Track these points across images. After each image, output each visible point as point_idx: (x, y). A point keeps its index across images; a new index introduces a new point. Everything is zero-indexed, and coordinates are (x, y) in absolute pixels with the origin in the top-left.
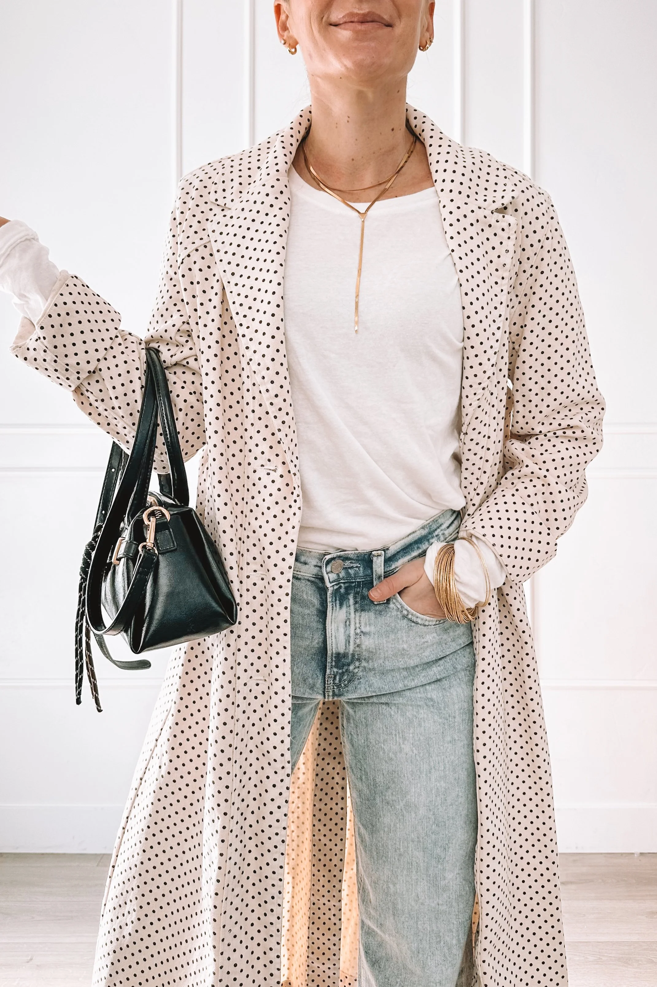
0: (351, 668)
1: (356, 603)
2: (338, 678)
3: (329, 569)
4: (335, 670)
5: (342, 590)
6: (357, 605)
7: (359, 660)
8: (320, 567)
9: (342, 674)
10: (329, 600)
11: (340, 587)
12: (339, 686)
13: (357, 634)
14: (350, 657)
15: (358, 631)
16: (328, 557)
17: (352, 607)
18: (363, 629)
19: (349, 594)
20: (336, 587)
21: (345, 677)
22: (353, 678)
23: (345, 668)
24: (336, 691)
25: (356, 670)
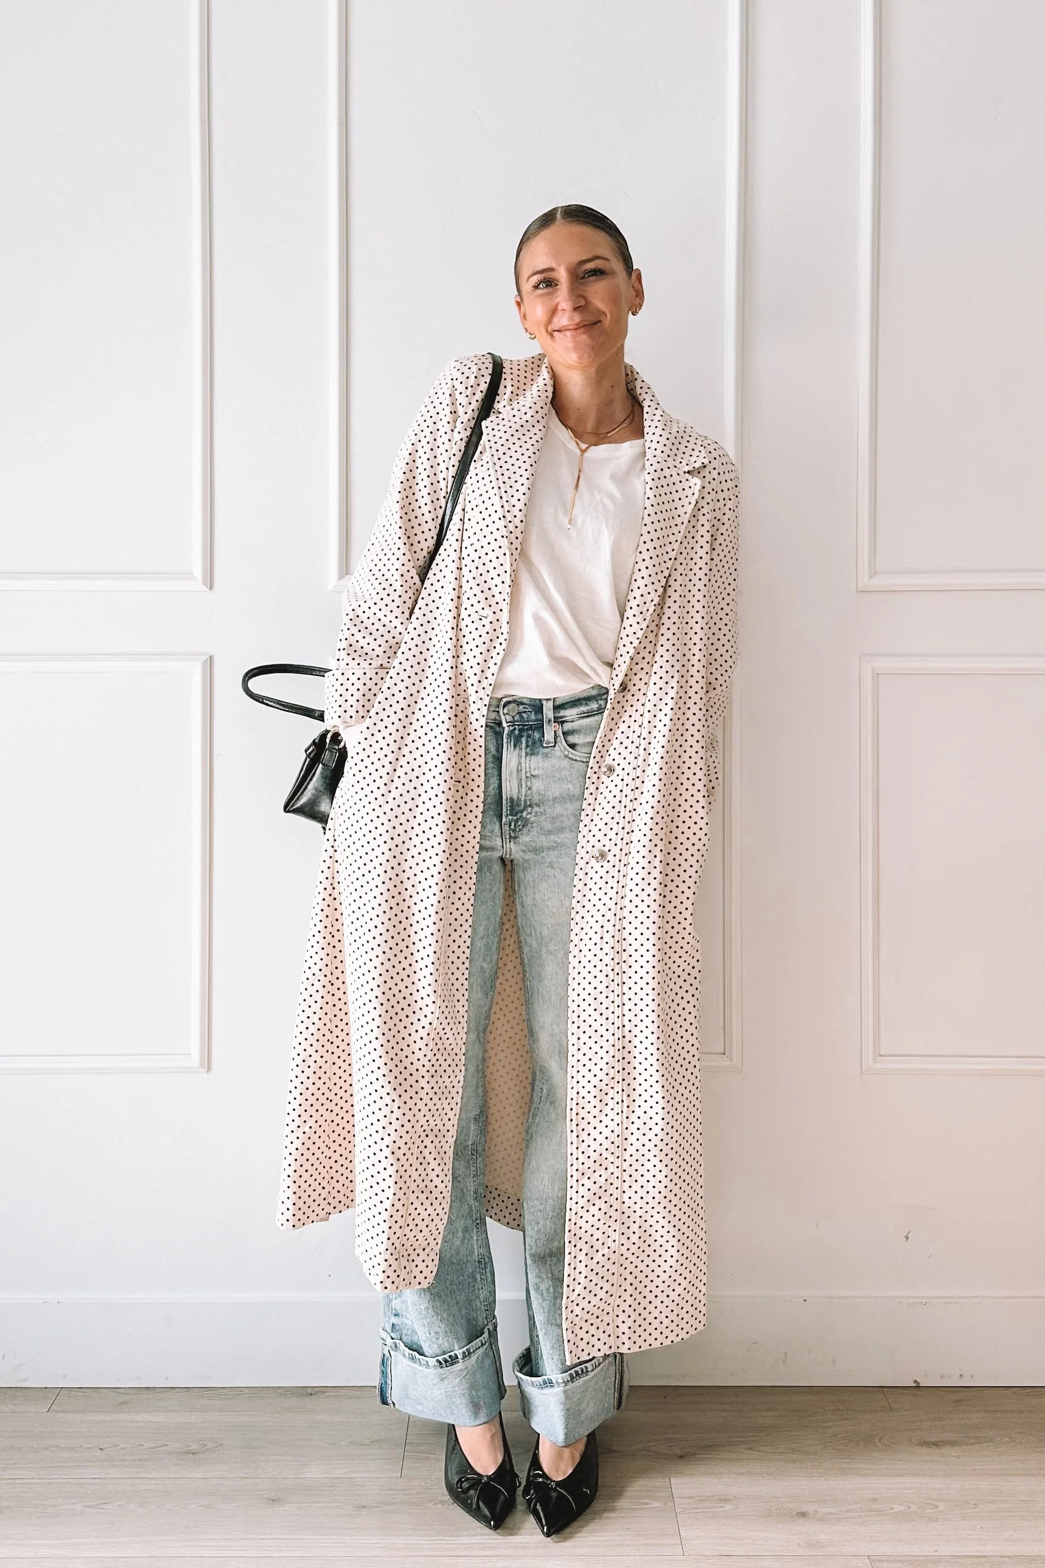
0: (524, 814)
1: (527, 746)
2: (513, 824)
3: (506, 711)
4: (510, 817)
5: (517, 732)
6: (528, 749)
7: (530, 806)
8: (498, 712)
9: (517, 821)
10: (505, 740)
11: (515, 729)
12: (514, 831)
13: (527, 777)
14: (523, 803)
15: (528, 775)
16: (504, 700)
17: (524, 750)
18: (534, 773)
19: (522, 736)
20: (512, 728)
21: (519, 823)
22: (526, 823)
23: (519, 815)
24: (513, 835)
25: (528, 816)
